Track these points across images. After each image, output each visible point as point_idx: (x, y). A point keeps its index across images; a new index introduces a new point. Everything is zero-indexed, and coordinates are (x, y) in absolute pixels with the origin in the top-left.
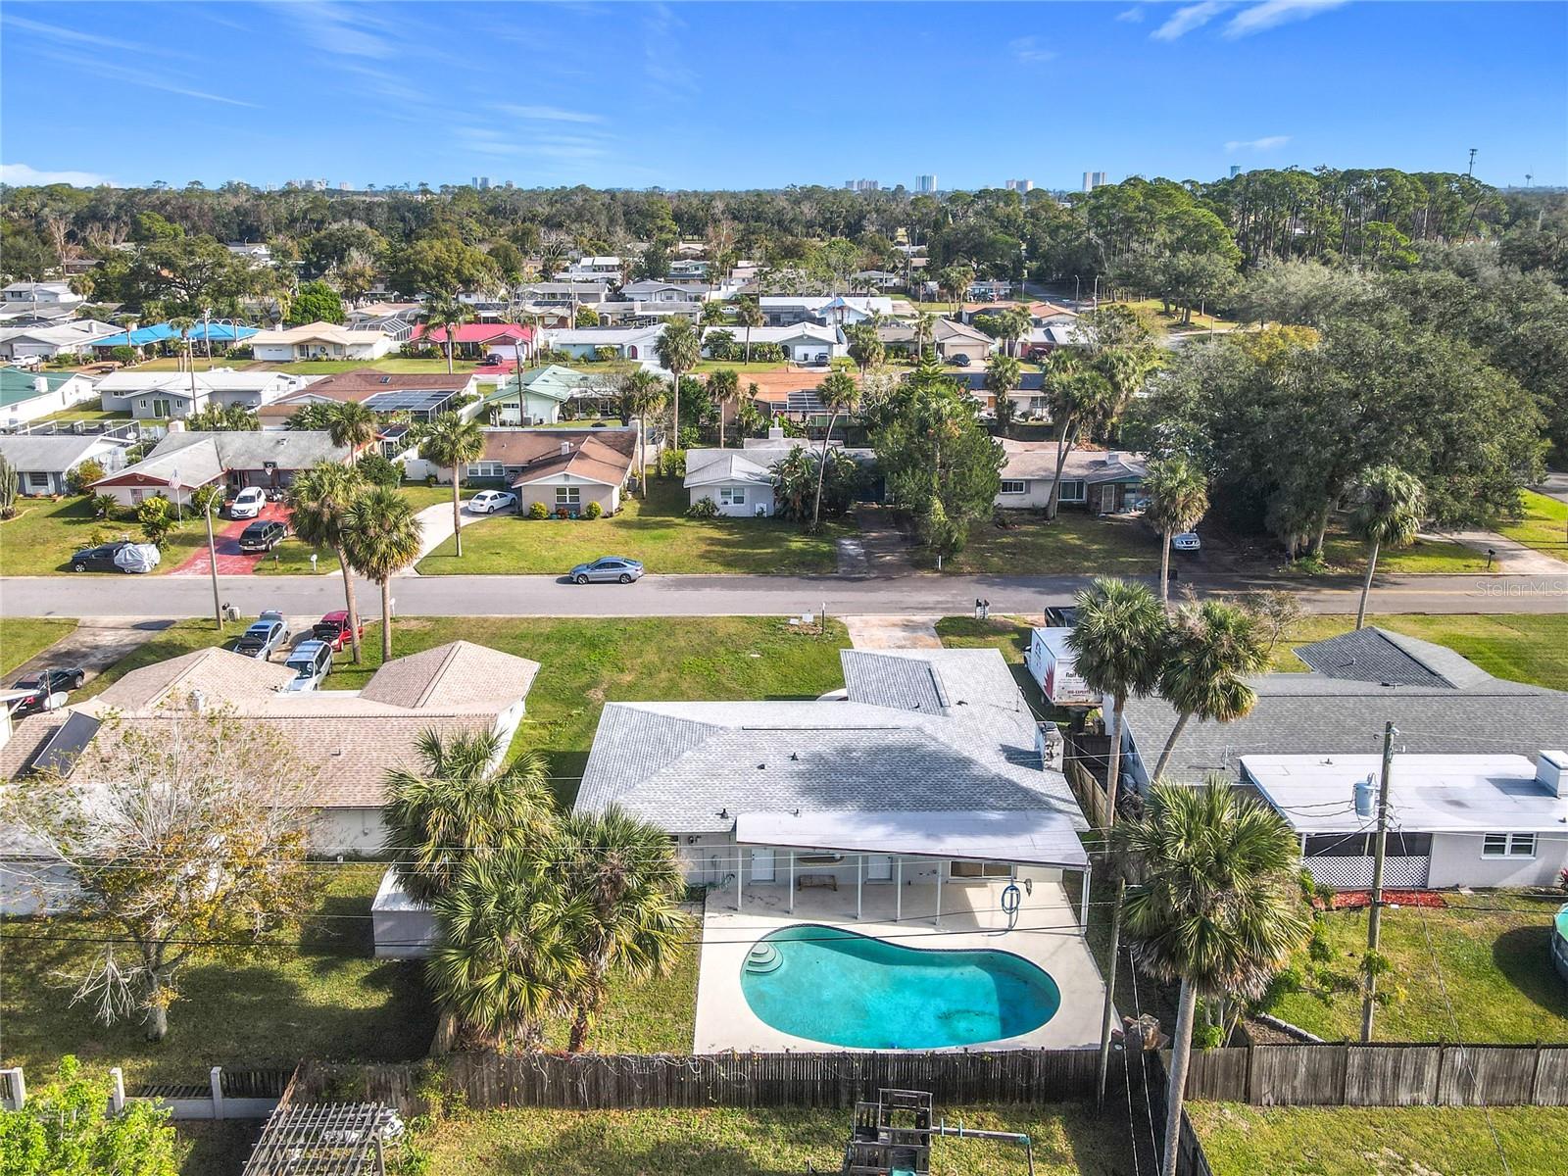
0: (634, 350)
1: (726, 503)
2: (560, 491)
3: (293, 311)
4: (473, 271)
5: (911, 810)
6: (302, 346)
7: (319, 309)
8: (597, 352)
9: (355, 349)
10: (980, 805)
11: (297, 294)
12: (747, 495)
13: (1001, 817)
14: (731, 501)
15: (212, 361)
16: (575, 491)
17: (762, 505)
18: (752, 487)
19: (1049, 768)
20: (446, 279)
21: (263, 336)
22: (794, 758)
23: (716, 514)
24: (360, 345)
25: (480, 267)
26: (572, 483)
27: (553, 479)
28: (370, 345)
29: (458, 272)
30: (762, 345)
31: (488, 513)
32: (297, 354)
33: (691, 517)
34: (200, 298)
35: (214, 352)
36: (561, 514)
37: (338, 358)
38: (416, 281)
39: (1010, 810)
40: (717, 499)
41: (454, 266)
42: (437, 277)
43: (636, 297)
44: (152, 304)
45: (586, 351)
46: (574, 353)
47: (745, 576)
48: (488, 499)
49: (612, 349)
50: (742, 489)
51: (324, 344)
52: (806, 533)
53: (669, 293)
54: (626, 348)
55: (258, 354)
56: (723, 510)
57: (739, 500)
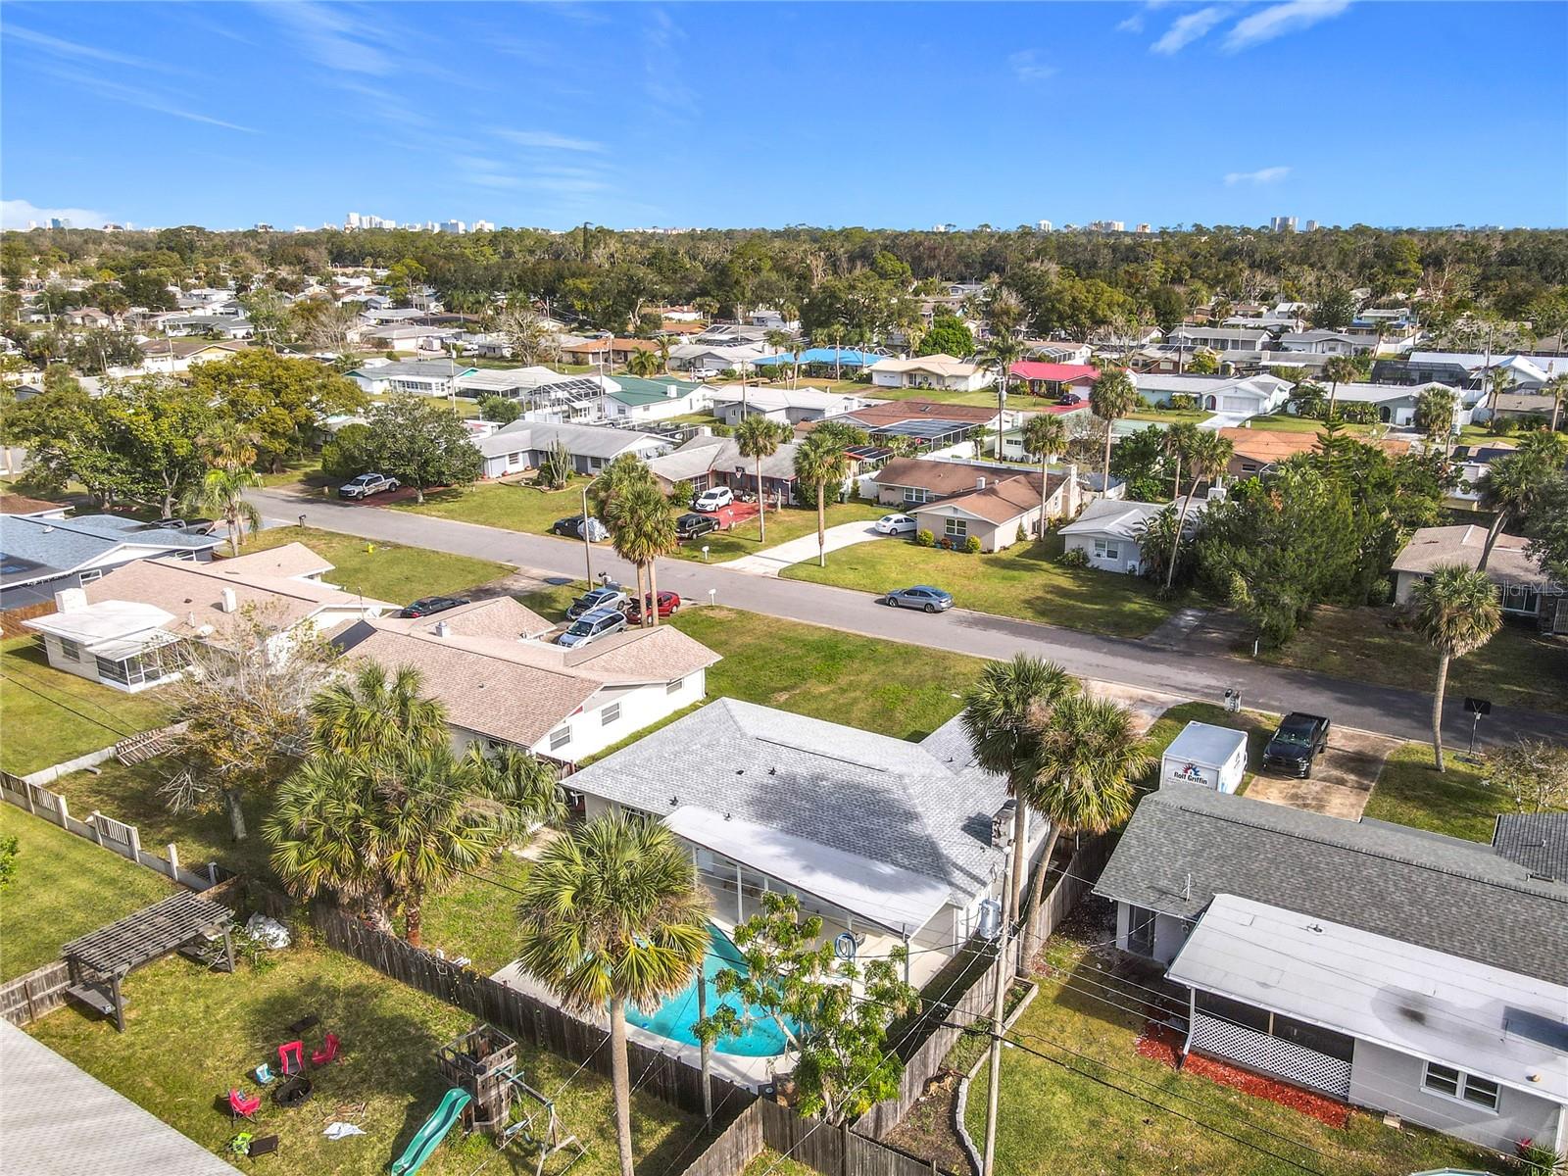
0: (1213, 400)
1: (1098, 555)
2: (950, 522)
3: (923, 342)
4: (1109, 313)
5: (821, 843)
6: (911, 375)
7: (947, 342)
8: (1172, 400)
9: (954, 380)
10: (883, 856)
11: (932, 328)
12: (1120, 550)
13: (893, 872)
14: (1105, 554)
15: (840, 383)
16: (962, 524)
17: (1134, 562)
18: (1125, 542)
19: (997, 845)
20: (1079, 319)
21: (885, 363)
22: (772, 772)
23: (1089, 565)
24: (957, 377)
25: (1115, 309)
26: (959, 515)
27: (944, 510)
28: (966, 378)
29: (1092, 313)
30: (1354, 403)
31: (890, 534)
32: (905, 381)
33: (1061, 564)
34: (836, 327)
35: (844, 375)
36: (943, 544)
37: (937, 387)
38: (1052, 320)
39: (907, 869)
40: (1091, 549)
41: (1089, 306)
42: (1071, 317)
43: (1291, 346)
44: (820, 331)
45: (1164, 398)
46: (1151, 400)
47: (1048, 626)
48: (892, 522)
49: (1188, 397)
50: (1116, 542)
51: (928, 374)
52: (1153, 597)
53: (1332, 344)
54: (1205, 397)
55: (876, 380)
56: (1094, 562)
57: (1112, 554)
